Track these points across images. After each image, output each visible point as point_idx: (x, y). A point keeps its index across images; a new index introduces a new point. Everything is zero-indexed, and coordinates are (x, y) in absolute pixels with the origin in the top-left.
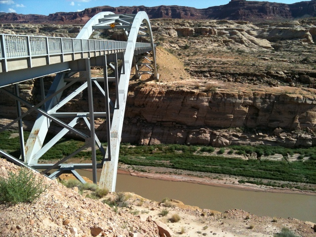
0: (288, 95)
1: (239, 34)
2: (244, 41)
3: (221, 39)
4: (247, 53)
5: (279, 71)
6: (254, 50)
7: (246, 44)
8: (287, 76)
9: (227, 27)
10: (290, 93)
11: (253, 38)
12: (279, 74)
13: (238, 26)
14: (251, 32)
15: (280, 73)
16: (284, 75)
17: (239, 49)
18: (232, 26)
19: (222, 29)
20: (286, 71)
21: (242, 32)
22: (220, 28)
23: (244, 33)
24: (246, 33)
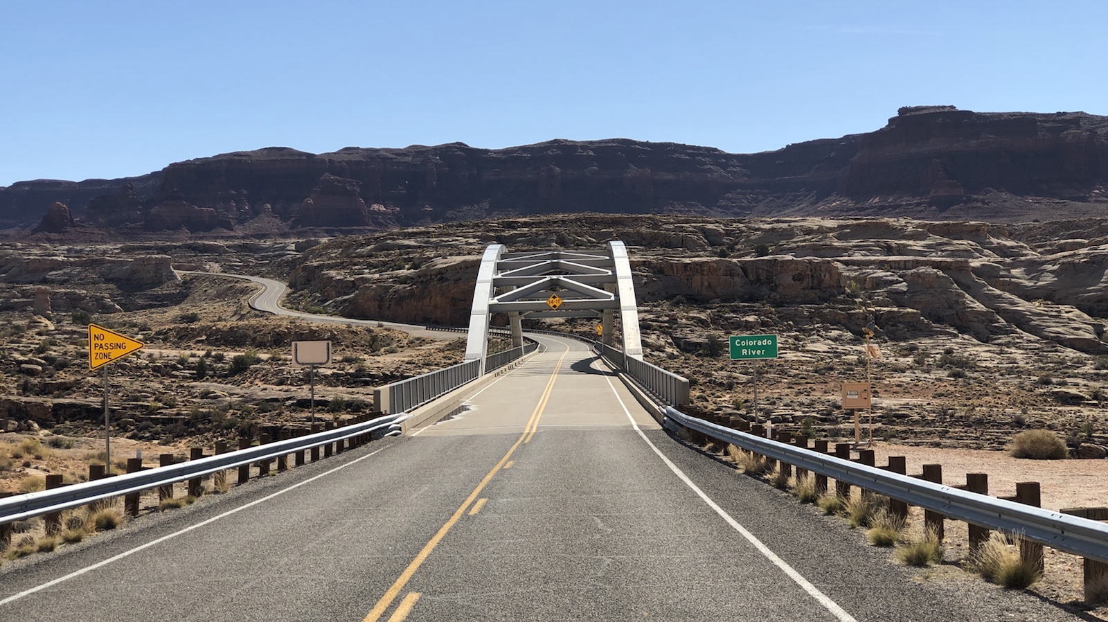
23: (969, 277)
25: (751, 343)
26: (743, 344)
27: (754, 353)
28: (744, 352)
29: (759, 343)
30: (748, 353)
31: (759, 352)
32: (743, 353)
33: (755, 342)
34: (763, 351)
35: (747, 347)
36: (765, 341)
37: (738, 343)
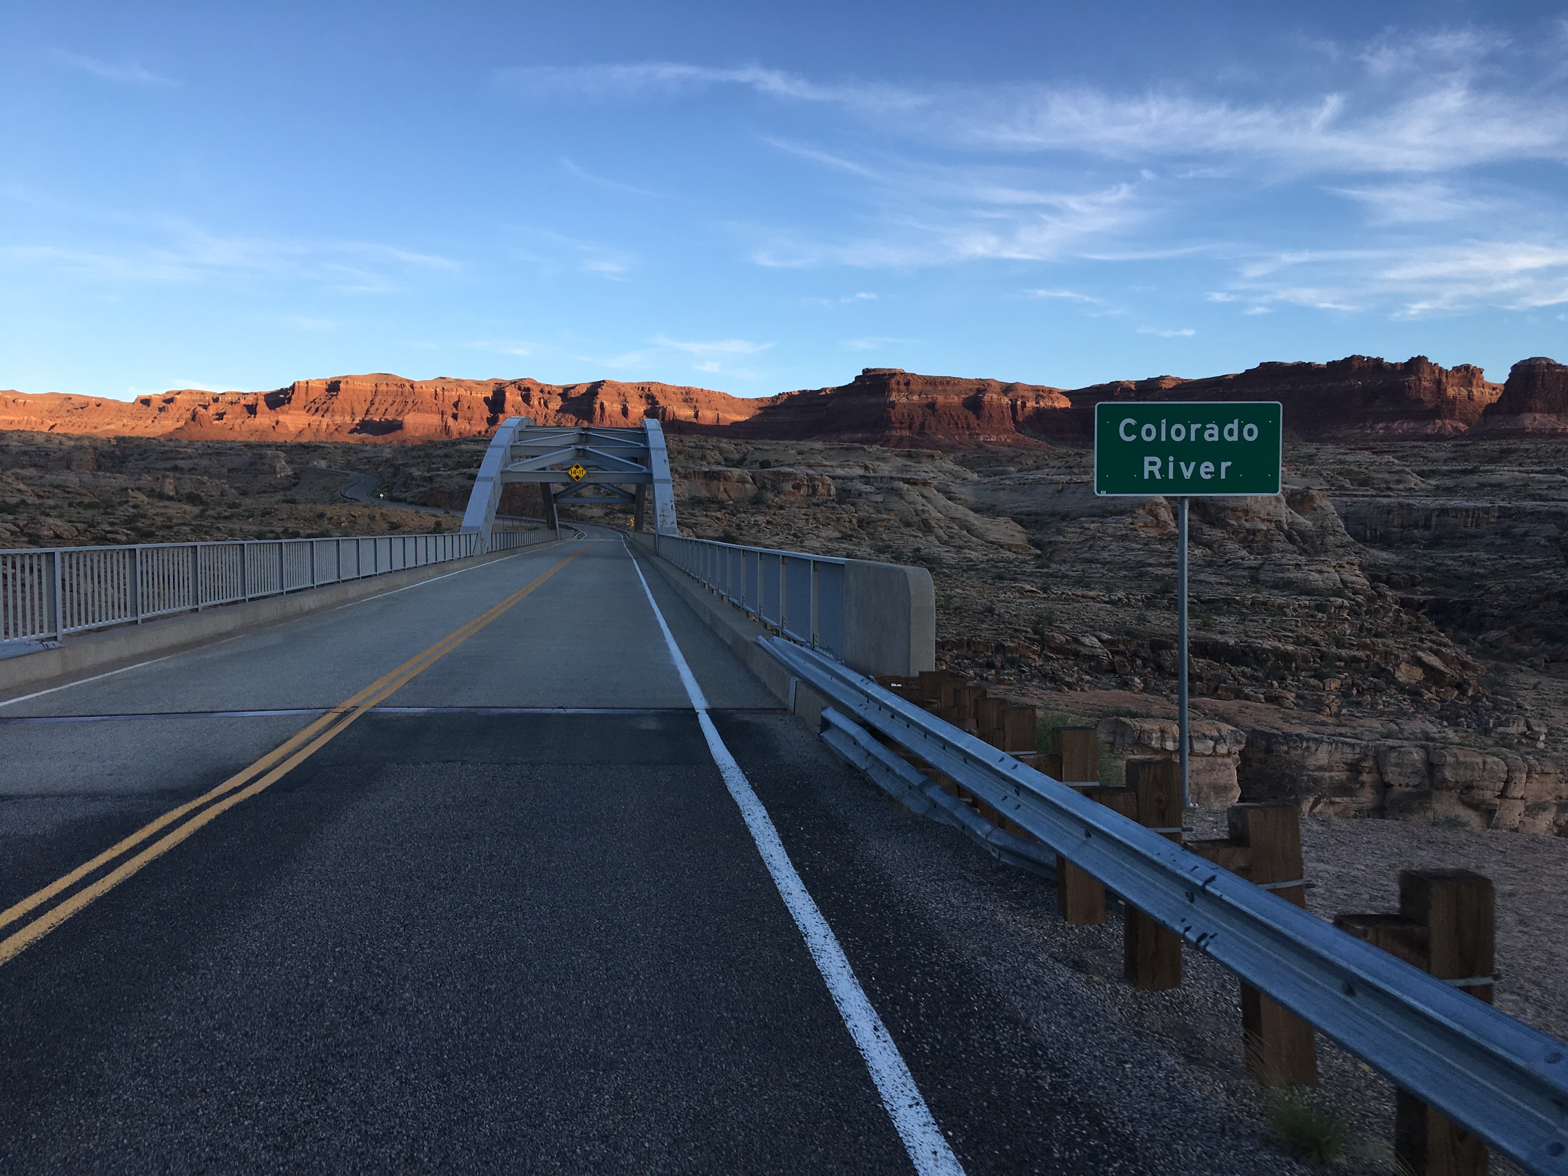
0: (1127, 720)
1: (913, 493)
2: (933, 523)
3: (847, 513)
4: (952, 567)
5: (1084, 633)
6: (973, 555)
7: (941, 532)
8: (1114, 653)
9: (866, 468)
10: (1133, 715)
11: (961, 511)
12: (1083, 644)
13: (905, 469)
14: (954, 488)
15: (1087, 641)
16: (1101, 651)
17: (918, 550)
18: (885, 469)
19: (851, 479)
20: (1106, 636)
21: (926, 491)
22: (840, 472)
23: (932, 493)
24: (941, 496)
25: (1178, 433)
26: (1149, 433)
27: (1187, 474)
28: (1151, 466)
29: (1212, 434)
30: (1164, 470)
31: (1206, 469)
32: (1147, 468)
33: (1194, 427)
34: (1224, 465)
35: (1161, 449)
36: (1235, 426)
37: (1129, 430)
